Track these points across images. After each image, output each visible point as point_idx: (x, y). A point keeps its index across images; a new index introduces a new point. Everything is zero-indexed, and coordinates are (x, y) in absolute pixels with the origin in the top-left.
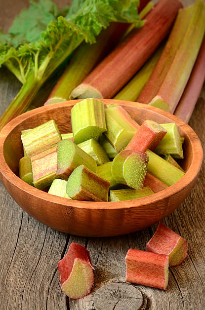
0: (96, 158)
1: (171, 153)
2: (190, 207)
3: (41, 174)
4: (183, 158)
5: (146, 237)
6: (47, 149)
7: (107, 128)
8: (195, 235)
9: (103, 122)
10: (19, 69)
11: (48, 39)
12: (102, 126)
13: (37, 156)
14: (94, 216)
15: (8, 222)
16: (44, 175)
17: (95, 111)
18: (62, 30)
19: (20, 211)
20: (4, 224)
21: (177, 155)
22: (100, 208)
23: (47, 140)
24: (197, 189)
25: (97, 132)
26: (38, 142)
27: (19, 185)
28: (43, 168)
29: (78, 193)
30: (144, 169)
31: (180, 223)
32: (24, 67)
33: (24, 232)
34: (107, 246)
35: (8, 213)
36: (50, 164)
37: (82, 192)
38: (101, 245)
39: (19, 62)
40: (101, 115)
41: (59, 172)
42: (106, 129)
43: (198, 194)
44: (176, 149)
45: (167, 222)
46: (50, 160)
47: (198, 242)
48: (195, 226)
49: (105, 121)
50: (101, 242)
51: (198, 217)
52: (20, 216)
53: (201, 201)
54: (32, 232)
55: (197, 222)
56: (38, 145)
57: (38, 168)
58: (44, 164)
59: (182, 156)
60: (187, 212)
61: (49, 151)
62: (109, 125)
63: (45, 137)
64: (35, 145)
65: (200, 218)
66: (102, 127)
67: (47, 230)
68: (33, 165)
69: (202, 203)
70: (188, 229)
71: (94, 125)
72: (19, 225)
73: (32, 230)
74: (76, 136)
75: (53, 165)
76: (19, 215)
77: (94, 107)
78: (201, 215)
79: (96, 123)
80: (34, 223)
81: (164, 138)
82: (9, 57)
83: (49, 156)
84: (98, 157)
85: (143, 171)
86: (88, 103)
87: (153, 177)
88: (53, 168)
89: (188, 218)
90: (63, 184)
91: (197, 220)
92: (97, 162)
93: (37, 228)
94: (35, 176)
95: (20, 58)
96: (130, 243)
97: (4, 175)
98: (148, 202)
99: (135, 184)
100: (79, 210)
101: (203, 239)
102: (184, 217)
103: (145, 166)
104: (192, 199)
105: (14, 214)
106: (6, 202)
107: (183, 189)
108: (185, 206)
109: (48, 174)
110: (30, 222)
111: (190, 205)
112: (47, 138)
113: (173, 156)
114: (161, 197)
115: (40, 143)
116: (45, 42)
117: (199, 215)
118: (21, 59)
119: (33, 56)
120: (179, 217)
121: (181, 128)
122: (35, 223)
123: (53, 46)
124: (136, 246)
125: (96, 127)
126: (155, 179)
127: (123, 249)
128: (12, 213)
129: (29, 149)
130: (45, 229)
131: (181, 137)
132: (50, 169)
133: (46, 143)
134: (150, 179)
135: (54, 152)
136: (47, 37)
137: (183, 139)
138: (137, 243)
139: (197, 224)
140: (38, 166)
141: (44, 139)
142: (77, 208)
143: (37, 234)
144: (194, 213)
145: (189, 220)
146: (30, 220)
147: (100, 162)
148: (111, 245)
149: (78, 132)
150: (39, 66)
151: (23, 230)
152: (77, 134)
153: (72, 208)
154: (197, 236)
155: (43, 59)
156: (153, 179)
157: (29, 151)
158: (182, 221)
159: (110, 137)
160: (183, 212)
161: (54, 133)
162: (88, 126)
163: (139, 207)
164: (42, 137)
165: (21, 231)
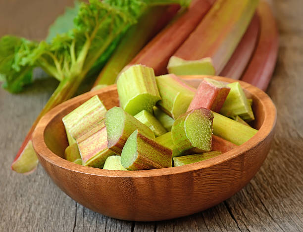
0: (153, 128)
1: (239, 113)
2: (272, 179)
3: (90, 155)
4: (254, 118)
5: (225, 214)
6: (94, 127)
7: (161, 96)
8: (282, 204)
9: (155, 89)
10: (55, 66)
11: (81, 25)
12: (154, 93)
13: (84, 137)
14: (158, 185)
15: (59, 222)
16: (94, 155)
17: (144, 78)
18: (96, 12)
19: (73, 209)
20: (55, 223)
21: (247, 115)
22: (164, 174)
23: (93, 117)
24: (276, 162)
25: (150, 102)
26: (82, 122)
27: (66, 165)
28: (92, 148)
29: (135, 160)
30: (209, 127)
31: (263, 196)
32: (61, 61)
33: (80, 228)
34: (180, 229)
35: (59, 213)
36: (100, 142)
37: (139, 159)
38: (172, 230)
39: (54, 57)
40: (151, 82)
41: (111, 144)
42: (159, 96)
43: (279, 166)
44: (244, 107)
45: (247, 197)
46: (99, 138)
47: (287, 211)
48: (281, 196)
49: (157, 88)
50: (172, 225)
51: (282, 187)
52: (73, 214)
53: (283, 172)
54: (88, 228)
55: (282, 192)
56: (83, 124)
57: (86, 149)
58: (93, 143)
59: (252, 116)
60: (268, 184)
61: (97, 128)
62: (163, 92)
63: (90, 114)
64: (80, 125)
65: (286, 188)
66: (155, 95)
67: (106, 223)
68: (80, 147)
69: (285, 174)
70: (273, 200)
71: (145, 92)
72: (73, 223)
73: (88, 225)
74: (126, 109)
75: (103, 143)
76: (71, 213)
77: (143, 73)
78: (286, 185)
79: (147, 90)
80: (90, 219)
81: (228, 97)
82: (41, 53)
83: (97, 134)
84: (154, 127)
85: (209, 129)
86: (135, 70)
87: (222, 140)
88: (103, 146)
89: (270, 190)
90: (117, 160)
91: (281, 190)
92: (154, 133)
93: (94, 223)
94: (84, 159)
95: (53, 52)
96: (207, 222)
97: (47, 160)
98: (220, 162)
99: (201, 144)
100: (139, 181)
101: (292, 207)
102: (265, 189)
103: (210, 124)
104: (272, 172)
105: (66, 213)
106: (55, 203)
107: (259, 145)
108: (265, 179)
109: (98, 153)
110: (86, 218)
111: (270, 177)
112: (92, 115)
113: (241, 116)
114: (234, 154)
115: (85, 121)
116: (79, 29)
117: (284, 186)
118: (56, 53)
119: (68, 49)
120: (261, 190)
121: (247, 90)
122: (92, 218)
123: (90, 34)
124: (214, 224)
125: (147, 95)
126: (224, 141)
127: (199, 229)
128: (63, 213)
129: (74, 131)
130: (105, 222)
131: (249, 98)
132: (100, 147)
133: (92, 121)
134: (219, 142)
135: (103, 128)
136: (81, 22)
137: (251, 100)
138: (215, 221)
139: (283, 194)
140: (86, 147)
141: (88, 116)
142: (136, 178)
143: (95, 229)
144: (278, 184)
145: (273, 191)
146: (85, 216)
147: (158, 133)
148: (184, 228)
149: (128, 104)
150: (76, 57)
151: (78, 227)
152: (127, 106)
153: (130, 179)
154: (284, 205)
155: (80, 50)
156: (222, 142)
157: (74, 133)
158: (264, 194)
159: (165, 105)
160: (264, 185)
161: (100, 107)
162: (138, 94)
163: (210, 168)
164: (87, 115)
165: (76, 228)
